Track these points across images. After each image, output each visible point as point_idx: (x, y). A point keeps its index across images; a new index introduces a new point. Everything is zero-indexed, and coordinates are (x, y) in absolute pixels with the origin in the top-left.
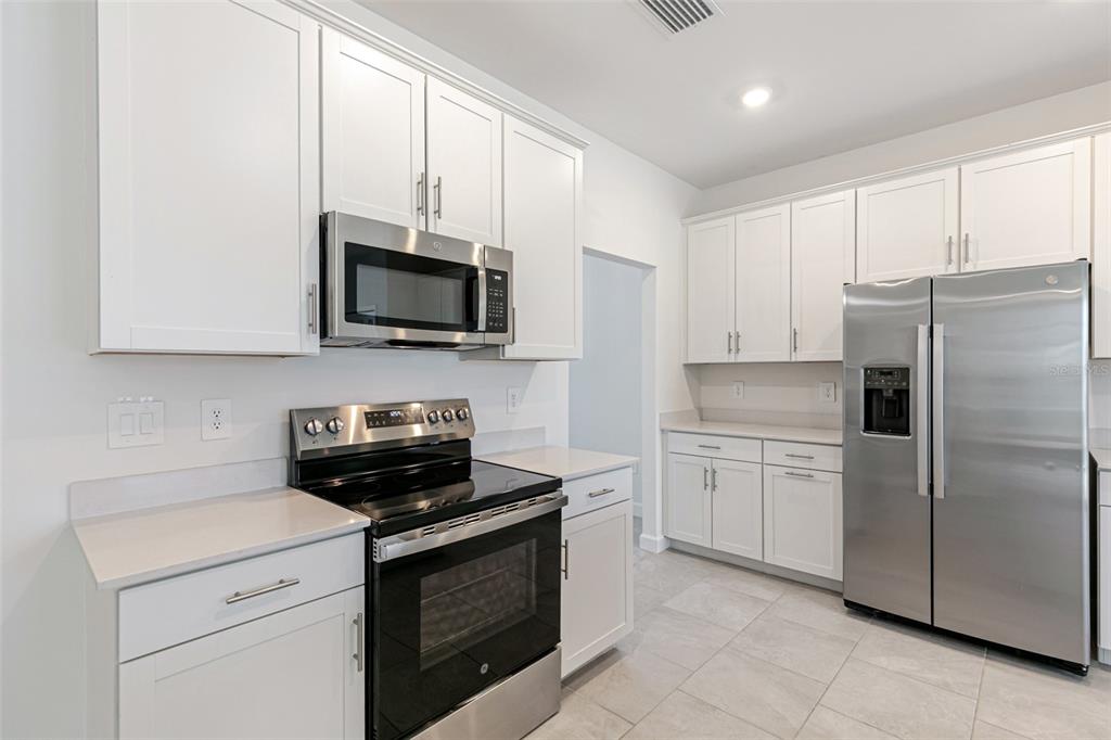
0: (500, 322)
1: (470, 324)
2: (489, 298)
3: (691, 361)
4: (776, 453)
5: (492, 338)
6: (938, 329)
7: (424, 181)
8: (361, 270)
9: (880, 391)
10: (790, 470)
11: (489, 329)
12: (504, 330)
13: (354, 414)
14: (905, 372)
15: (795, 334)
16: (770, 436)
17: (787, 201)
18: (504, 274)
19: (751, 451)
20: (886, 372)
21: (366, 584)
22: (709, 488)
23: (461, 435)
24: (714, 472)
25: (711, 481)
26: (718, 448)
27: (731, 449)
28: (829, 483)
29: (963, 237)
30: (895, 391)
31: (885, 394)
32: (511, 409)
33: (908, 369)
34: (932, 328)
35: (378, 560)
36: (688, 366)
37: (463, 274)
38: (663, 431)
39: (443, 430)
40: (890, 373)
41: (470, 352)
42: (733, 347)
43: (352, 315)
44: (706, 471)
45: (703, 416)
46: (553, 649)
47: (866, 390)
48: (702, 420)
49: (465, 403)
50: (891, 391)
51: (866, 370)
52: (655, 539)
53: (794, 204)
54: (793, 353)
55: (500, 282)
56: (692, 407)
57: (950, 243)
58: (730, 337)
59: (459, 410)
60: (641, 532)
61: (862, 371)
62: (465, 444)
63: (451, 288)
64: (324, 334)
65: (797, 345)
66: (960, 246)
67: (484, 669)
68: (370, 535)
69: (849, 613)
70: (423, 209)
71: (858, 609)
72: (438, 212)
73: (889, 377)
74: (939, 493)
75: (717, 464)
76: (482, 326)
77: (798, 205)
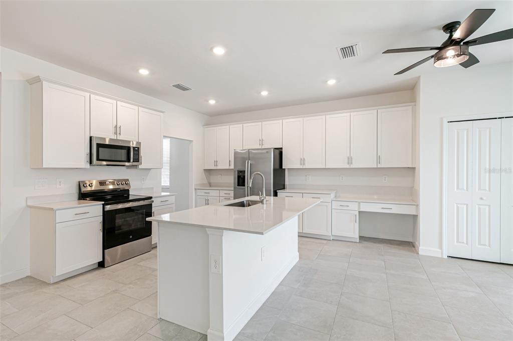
0: (137, 159)
1: (129, 161)
2: (134, 154)
5: (135, 163)
7: (116, 127)
8: (101, 149)
10: (225, 197)
11: (133, 162)
12: (138, 161)
13: (94, 182)
15: (230, 161)
16: (221, 189)
18: (138, 148)
19: (217, 193)
21: (103, 215)
23: (126, 189)
24: (208, 200)
26: (210, 193)
27: (213, 193)
29: (262, 139)
30: (242, 176)
32: (143, 182)
33: (245, 171)
34: (248, 161)
35: (106, 210)
36: (205, 170)
37: (127, 148)
38: (196, 189)
39: (121, 187)
40: (242, 172)
41: (128, 167)
42: (216, 164)
43: (98, 159)
44: (206, 200)
45: (210, 185)
46: (150, 235)
47: (238, 176)
49: (128, 180)
51: (238, 171)
54: (229, 166)
55: (137, 150)
57: (260, 141)
58: (215, 162)
59: (126, 182)
62: (128, 190)
63: (124, 152)
64: (91, 163)
65: (231, 164)
66: (262, 141)
67: (131, 237)
68: (104, 205)
70: (116, 133)
72: (120, 134)
75: (209, 198)
76: (132, 160)
77: (231, 126)
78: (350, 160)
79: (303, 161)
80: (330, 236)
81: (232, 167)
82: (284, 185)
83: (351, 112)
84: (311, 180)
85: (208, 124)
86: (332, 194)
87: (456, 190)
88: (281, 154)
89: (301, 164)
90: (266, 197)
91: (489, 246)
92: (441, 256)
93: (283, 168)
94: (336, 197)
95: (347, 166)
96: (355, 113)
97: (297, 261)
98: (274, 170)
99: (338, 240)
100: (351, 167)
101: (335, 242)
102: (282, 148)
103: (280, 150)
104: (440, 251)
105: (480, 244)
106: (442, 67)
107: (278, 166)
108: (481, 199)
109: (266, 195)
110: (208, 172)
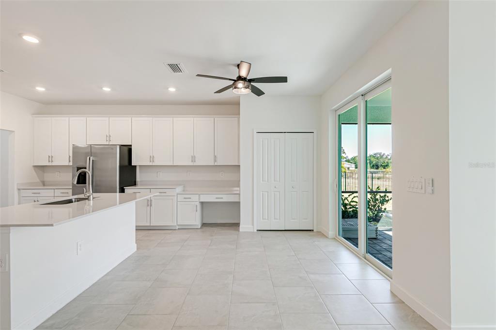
15: (70, 157)
17: (68, 117)
26: (40, 193)
33: (86, 167)
36: (35, 167)
38: (19, 189)
42: (50, 160)
45: (44, 184)
54: (69, 163)
57: (107, 136)
58: (49, 157)
61: (76, 168)
65: (70, 160)
77: (71, 119)
78: (193, 158)
79: (152, 158)
80: (176, 226)
81: (71, 164)
82: (135, 182)
83: (194, 117)
84: (163, 176)
85: (39, 113)
86: (177, 189)
87: (261, 181)
88: (130, 151)
89: (150, 161)
90: (93, 194)
91: (280, 219)
92: (252, 231)
93: (132, 165)
94: (184, 191)
95: (191, 164)
96: (197, 119)
97: (134, 251)
98: (121, 167)
99: (184, 229)
100: (195, 165)
101: (181, 230)
102: (131, 145)
103: (130, 147)
104: (252, 226)
105: (275, 219)
106: (239, 93)
107: (126, 163)
108: (275, 187)
109: (93, 192)
110: (41, 169)
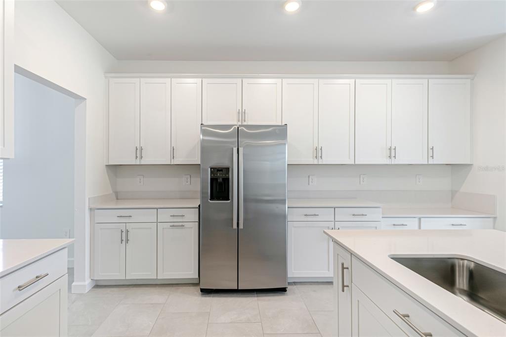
3: (111, 163)
4: (165, 216)
6: (241, 149)
9: (217, 179)
10: (172, 224)
14: (227, 169)
15: (173, 149)
16: (162, 206)
17: (170, 77)
19: (150, 216)
20: (220, 170)
22: (124, 242)
24: (127, 231)
25: (125, 237)
26: (130, 216)
27: (138, 216)
28: (192, 228)
29: (243, 111)
30: (223, 179)
31: (219, 181)
33: (229, 168)
34: (238, 149)
36: (108, 166)
38: (91, 209)
40: (221, 170)
42: (138, 155)
44: (122, 232)
45: (118, 196)
47: (211, 179)
48: (117, 199)
50: (221, 179)
51: (211, 169)
52: (84, 283)
53: (172, 79)
54: (172, 160)
56: (111, 192)
57: (239, 113)
58: (137, 149)
60: (73, 281)
61: (209, 169)
65: (174, 156)
66: (242, 114)
69: (202, 295)
71: (206, 292)
73: (221, 172)
74: (241, 227)
75: (129, 227)
78: (392, 152)
79: (318, 152)
83: (393, 78)
96: (398, 81)
100: (394, 162)
110: (118, 170)
